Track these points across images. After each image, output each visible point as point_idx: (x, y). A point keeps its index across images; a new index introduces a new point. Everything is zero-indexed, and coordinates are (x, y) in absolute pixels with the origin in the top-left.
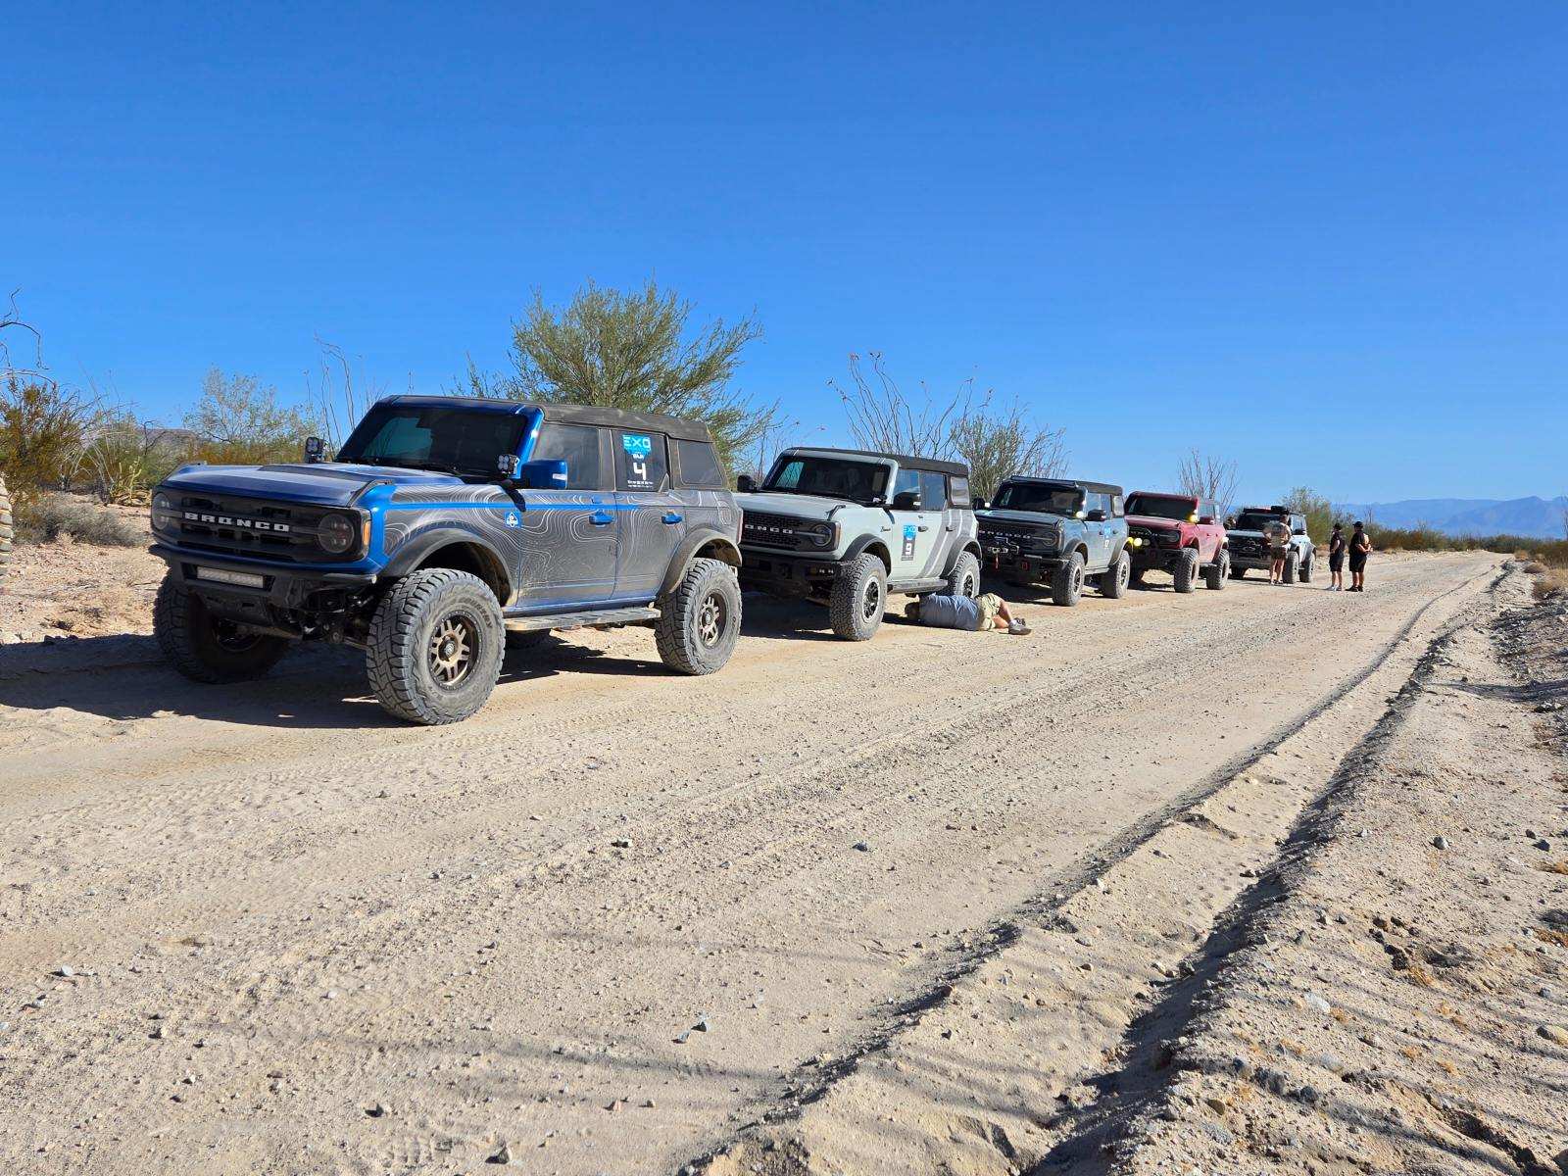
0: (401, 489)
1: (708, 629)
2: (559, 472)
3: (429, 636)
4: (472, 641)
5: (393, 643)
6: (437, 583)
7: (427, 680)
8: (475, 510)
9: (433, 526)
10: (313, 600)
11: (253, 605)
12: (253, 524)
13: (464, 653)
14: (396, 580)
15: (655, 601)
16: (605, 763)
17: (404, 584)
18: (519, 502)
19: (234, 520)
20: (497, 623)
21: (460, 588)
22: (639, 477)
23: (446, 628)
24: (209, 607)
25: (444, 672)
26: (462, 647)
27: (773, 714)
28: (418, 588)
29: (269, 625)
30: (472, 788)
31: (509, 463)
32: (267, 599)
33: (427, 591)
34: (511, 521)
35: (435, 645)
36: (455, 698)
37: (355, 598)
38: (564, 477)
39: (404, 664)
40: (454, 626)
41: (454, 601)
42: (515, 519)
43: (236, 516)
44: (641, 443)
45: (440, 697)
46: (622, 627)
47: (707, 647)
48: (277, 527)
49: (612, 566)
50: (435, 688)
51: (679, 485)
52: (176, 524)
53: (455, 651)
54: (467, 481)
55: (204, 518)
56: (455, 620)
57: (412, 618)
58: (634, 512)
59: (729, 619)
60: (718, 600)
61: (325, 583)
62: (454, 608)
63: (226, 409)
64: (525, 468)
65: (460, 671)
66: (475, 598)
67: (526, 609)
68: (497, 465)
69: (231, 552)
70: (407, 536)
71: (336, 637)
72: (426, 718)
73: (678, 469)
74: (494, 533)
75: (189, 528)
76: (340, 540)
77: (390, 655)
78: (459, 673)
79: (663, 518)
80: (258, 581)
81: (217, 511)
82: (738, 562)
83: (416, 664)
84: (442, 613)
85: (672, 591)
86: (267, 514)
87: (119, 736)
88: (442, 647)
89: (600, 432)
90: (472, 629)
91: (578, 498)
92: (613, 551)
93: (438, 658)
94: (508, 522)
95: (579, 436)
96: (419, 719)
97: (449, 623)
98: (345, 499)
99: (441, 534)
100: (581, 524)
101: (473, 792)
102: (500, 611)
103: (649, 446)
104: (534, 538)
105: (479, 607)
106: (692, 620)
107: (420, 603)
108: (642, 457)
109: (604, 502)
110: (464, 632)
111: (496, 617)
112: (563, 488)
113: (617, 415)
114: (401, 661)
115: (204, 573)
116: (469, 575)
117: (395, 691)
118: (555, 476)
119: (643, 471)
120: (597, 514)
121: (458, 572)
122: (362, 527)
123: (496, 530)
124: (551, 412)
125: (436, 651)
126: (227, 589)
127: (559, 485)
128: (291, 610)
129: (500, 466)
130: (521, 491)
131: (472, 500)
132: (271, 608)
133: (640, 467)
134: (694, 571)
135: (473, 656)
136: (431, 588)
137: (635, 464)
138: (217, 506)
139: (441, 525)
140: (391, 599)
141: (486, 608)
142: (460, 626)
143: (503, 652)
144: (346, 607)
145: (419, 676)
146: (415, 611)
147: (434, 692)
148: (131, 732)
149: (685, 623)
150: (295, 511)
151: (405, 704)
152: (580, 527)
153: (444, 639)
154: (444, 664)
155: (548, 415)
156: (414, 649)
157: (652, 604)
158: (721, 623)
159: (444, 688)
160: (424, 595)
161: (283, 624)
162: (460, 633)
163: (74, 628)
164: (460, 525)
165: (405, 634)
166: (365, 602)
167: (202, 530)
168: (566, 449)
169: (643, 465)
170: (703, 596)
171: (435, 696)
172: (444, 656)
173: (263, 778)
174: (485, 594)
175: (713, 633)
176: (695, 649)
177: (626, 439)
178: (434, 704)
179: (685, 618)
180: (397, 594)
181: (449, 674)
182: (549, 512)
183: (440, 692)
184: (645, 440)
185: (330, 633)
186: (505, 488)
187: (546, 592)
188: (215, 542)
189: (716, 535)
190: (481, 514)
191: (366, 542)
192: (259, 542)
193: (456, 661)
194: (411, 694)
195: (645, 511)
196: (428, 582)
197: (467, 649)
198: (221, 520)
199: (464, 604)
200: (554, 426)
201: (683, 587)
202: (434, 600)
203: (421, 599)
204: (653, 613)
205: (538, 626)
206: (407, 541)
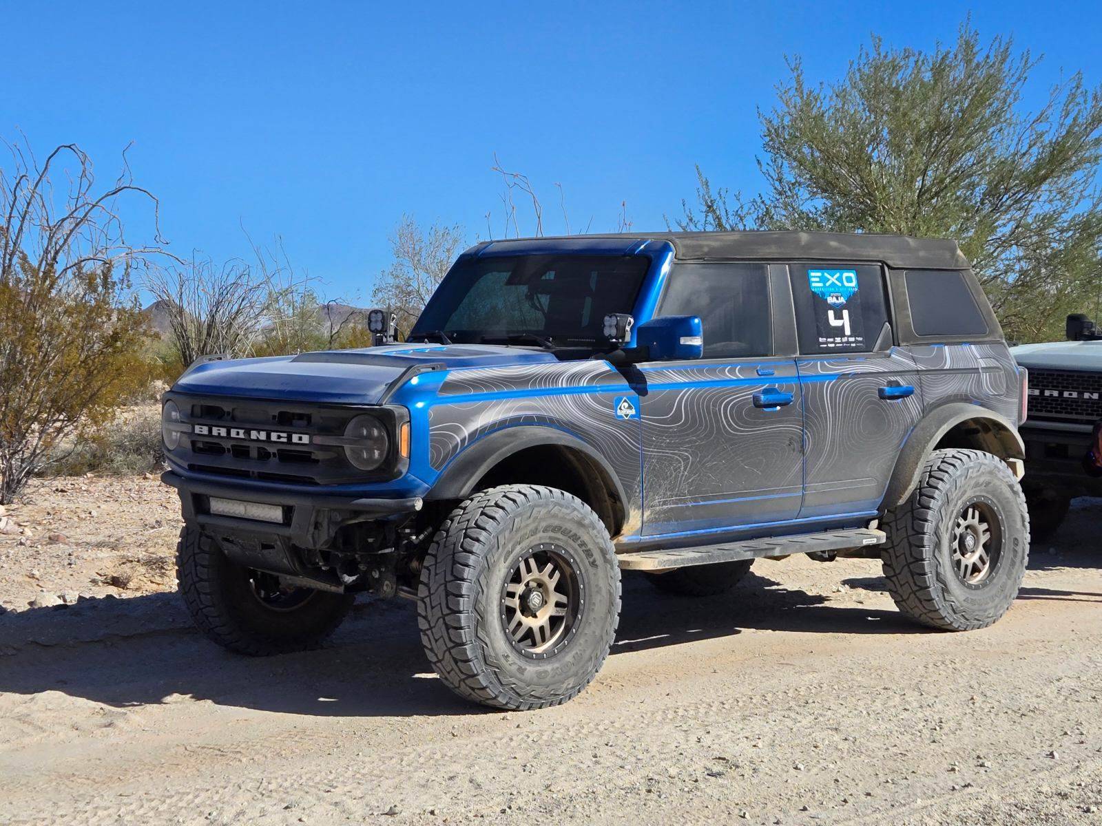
0: (455, 375)
1: (971, 559)
2: (690, 333)
3: (499, 583)
4: (569, 586)
5: (448, 594)
6: (508, 505)
7: (499, 643)
8: (567, 398)
9: (502, 425)
10: (346, 536)
11: (272, 547)
12: (268, 436)
13: (558, 605)
14: (456, 502)
15: (880, 518)
16: (737, 767)
17: (464, 509)
18: (638, 383)
19: (248, 432)
20: (606, 561)
21: (543, 511)
22: (840, 331)
23: (529, 570)
24: (226, 552)
25: (529, 634)
26: (555, 597)
27: (1050, 691)
28: (483, 514)
29: (295, 574)
30: (520, 802)
31: (617, 326)
32: (289, 538)
33: (493, 518)
34: (625, 410)
35: (511, 595)
36: (546, 672)
37: (407, 531)
38: (697, 341)
39: (463, 623)
40: (541, 566)
41: (534, 532)
42: (630, 407)
43: (248, 426)
44: (840, 279)
45: (521, 670)
46: (831, 559)
47: (970, 587)
48: (295, 438)
49: (797, 467)
50: (513, 657)
51: (909, 338)
52: (187, 443)
53: (544, 602)
54: (563, 357)
55: (215, 431)
56: (542, 558)
57: (472, 557)
58: (827, 386)
59: (1006, 541)
60: (987, 513)
61: (357, 513)
62: (540, 540)
63: (423, 275)
64: (643, 333)
65: (553, 633)
66: (569, 526)
67: (657, 537)
68: (603, 331)
69: (245, 475)
70: (463, 441)
71: (388, 588)
72: (502, 700)
73: (906, 316)
74: (598, 430)
75: (200, 445)
76: (371, 452)
77: (446, 611)
78: (552, 635)
79: (881, 391)
80: (276, 514)
81: (231, 420)
82: (1020, 452)
83: (481, 622)
84: (518, 549)
85: (901, 502)
86: (285, 421)
87: (104, 729)
88: (524, 598)
89: (770, 269)
90: (568, 571)
91: (733, 372)
92: (796, 445)
93: (518, 613)
94: (619, 412)
95: (734, 279)
96: (490, 702)
97: (532, 562)
98: (376, 394)
99: (509, 435)
100: (739, 407)
101: (520, 808)
102: (611, 545)
103: (854, 284)
104: (663, 432)
105: (575, 538)
106: (938, 545)
107: (483, 536)
108: (842, 300)
109: (777, 374)
110: (557, 575)
111: (604, 552)
112: (696, 357)
113: (798, 241)
114: (459, 620)
115: (217, 506)
116: (556, 491)
117: (456, 662)
118: (684, 341)
119: (846, 321)
120: (766, 392)
121: (541, 488)
122: (398, 431)
123: (602, 425)
124: (685, 246)
125: (515, 603)
126: (242, 525)
127: (690, 353)
128: (322, 552)
129: (607, 332)
130: (642, 366)
131: (562, 384)
132: (295, 551)
133: (839, 316)
134: (939, 469)
135: (573, 609)
136: (499, 514)
137: (831, 313)
138: (229, 413)
139: (515, 422)
140: (447, 531)
141: (585, 538)
142: (550, 567)
143: (619, 602)
144: (397, 545)
145: (487, 640)
146: (477, 547)
147: (512, 662)
148: (120, 723)
149: (927, 552)
150: (317, 415)
151: (471, 679)
152: (739, 413)
153: (527, 585)
154: (528, 622)
155: (682, 251)
156: (476, 601)
157: (874, 523)
158: (993, 549)
159: (529, 657)
160: (490, 524)
161: (316, 573)
162: (551, 576)
163: (131, 585)
164: (542, 421)
165: (463, 580)
166: (421, 537)
167: (213, 448)
168: (712, 300)
169: (845, 313)
170: (959, 506)
171: (514, 668)
172: (527, 610)
173: (250, 785)
174: (583, 519)
175: (979, 564)
176: (945, 590)
177: (815, 276)
178: (513, 680)
179: (926, 543)
180: (455, 525)
181: (538, 637)
182: (687, 393)
183: (521, 663)
184: (846, 274)
185: (379, 582)
186: (613, 362)
187: (687, 513)
188: (228, 462)
189: (976, 412)
190: (575, 402)
191: (404, 452)
192: (276, 460)
193: (546, 617)
194: (476, 666)
195: (850, 381)
196: (497, 505)
197: (564, 599)
198: (233, 433)
199: (553, 535)
200: (692, 266)
201: (921, 495)
202: (503, 530)
203: (484, 529)
204: (874, 535)
205: (675, 561)
206: (463, 449)
